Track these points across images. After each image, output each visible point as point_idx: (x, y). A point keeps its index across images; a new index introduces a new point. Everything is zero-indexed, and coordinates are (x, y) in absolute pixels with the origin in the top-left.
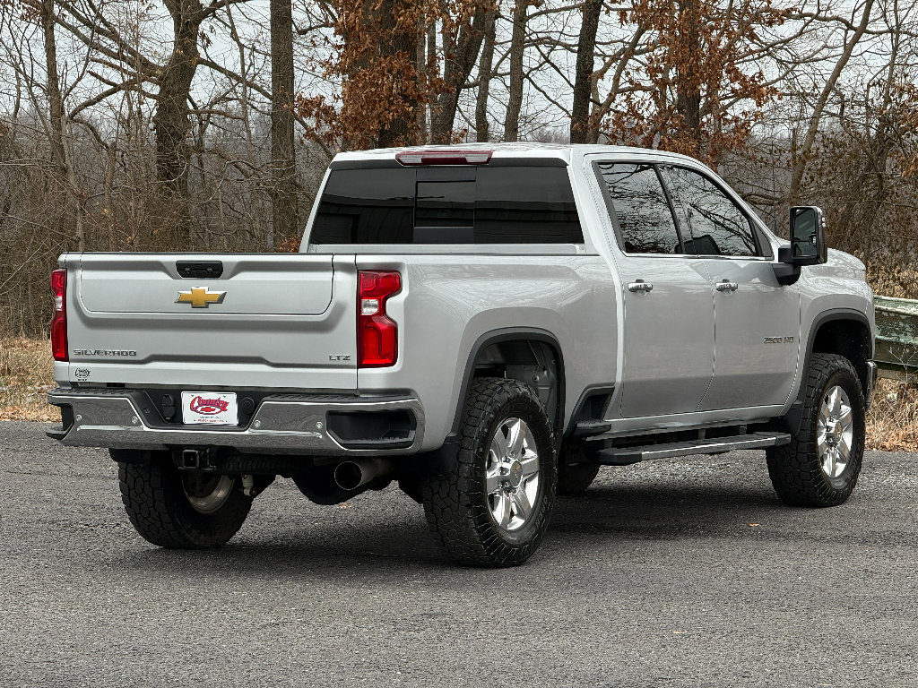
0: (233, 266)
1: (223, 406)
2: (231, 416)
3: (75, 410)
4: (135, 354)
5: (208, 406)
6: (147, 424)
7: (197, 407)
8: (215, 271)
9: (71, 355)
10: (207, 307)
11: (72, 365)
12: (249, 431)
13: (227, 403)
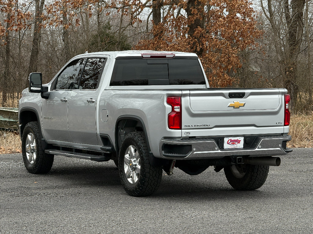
1: (239, 142)
2: (241, 145)
3: (192, 146)
4: (209, 125)
5: (233, 142)
6: (220, 150)
7: (229, 143)
9: (183, 127)
10: (239, 108)
11: (183, 131)
12: (257, 149)
13: (240, 141)
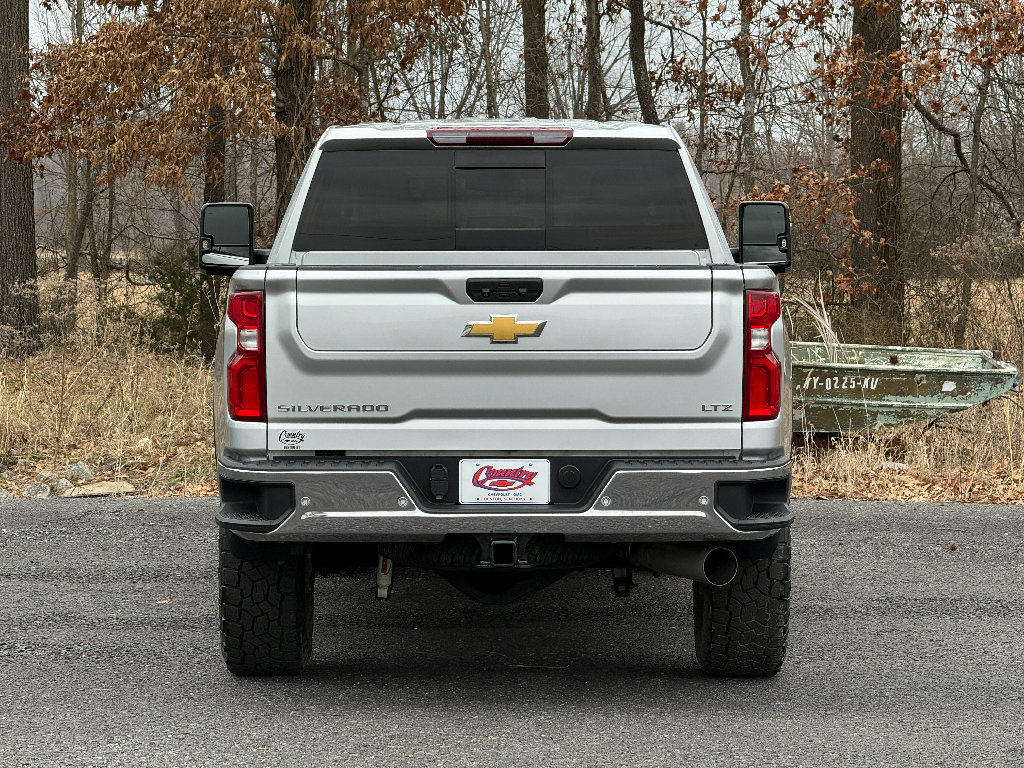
0: (559, 287)
1: (528, 478)
2: (540, 491)
3: (297, 490)
4: (387, 409)
5: (502, 478)
6: (422, 507)
7: (484, 481)
8: (528, 291)
9: (272, 412)
10: (516, 342)
11: (272, 426)
12: (592, 512)
13: (534, 474)
